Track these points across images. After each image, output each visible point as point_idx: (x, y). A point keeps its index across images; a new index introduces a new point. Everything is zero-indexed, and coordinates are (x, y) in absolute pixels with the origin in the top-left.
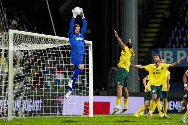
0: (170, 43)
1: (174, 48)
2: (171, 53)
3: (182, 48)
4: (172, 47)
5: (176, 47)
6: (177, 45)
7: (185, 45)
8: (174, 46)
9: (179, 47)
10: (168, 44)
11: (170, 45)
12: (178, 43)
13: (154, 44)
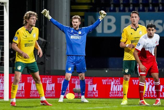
0: (112, 5)
1: (117, 12)
2: (113, 19)
3: (127, 12)
4: (114, 10)
5: (120, 11)
6: (122, 8)
7: (131, 8)
8: (117, 9)
9: (124, 10)
10: (110, 6)
11: (112, 8)
12: (122, 6)
13: (91, 6)
